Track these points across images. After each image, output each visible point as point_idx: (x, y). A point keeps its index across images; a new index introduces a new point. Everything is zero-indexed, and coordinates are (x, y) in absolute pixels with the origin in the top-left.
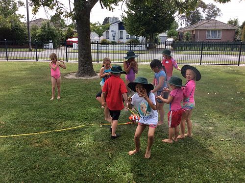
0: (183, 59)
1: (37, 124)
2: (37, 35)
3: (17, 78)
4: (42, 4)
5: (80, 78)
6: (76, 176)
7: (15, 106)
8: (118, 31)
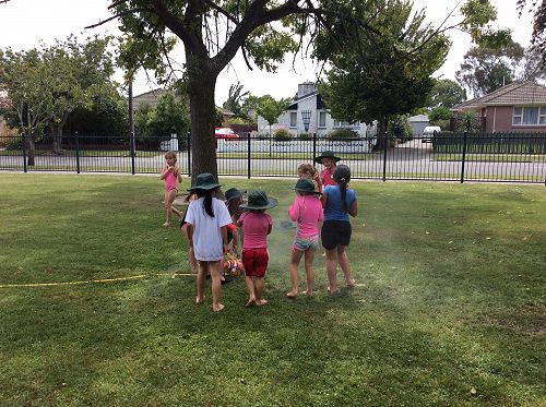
1: (72, 271)
2: (149, 122)
4: (142, 64)
8: (315, 112)
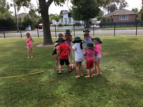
0: (104, 33)
1: (20, 71)
2: (22, 22)
3: (10, 47)
4: (22, 5)
5: (44, 46)
6: (37, 95)
7: (8, 62)
8: (68, 18)
